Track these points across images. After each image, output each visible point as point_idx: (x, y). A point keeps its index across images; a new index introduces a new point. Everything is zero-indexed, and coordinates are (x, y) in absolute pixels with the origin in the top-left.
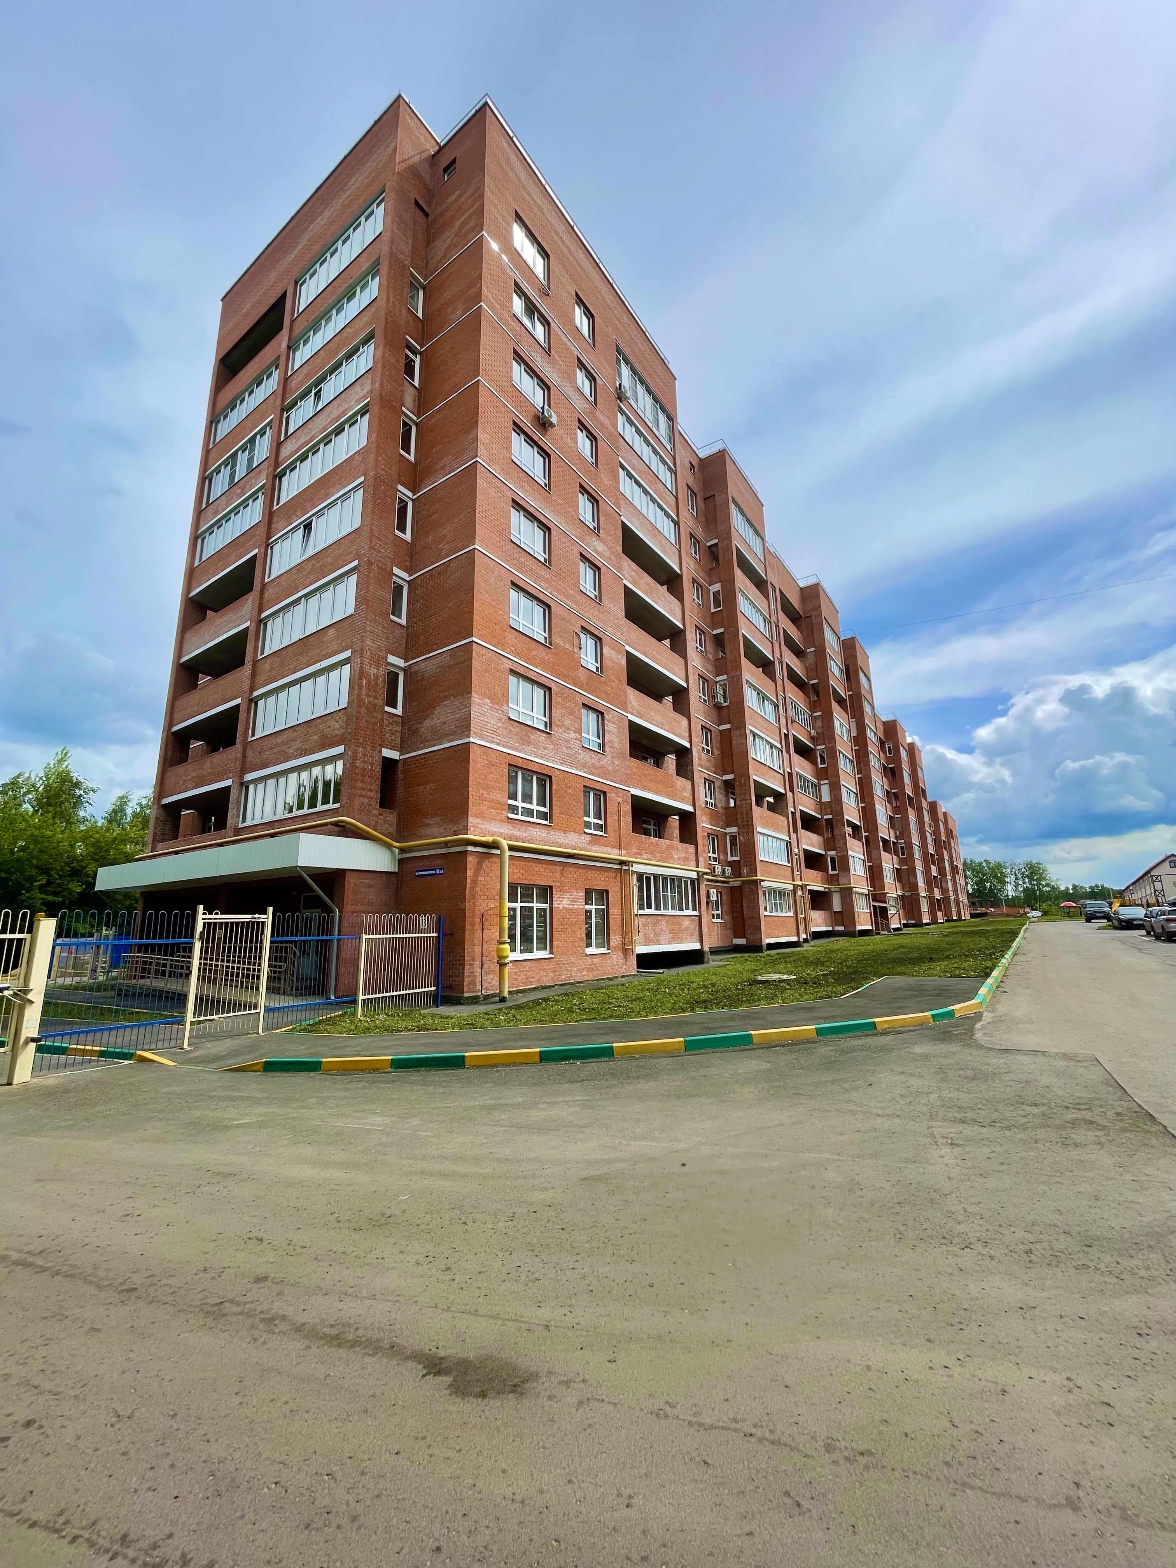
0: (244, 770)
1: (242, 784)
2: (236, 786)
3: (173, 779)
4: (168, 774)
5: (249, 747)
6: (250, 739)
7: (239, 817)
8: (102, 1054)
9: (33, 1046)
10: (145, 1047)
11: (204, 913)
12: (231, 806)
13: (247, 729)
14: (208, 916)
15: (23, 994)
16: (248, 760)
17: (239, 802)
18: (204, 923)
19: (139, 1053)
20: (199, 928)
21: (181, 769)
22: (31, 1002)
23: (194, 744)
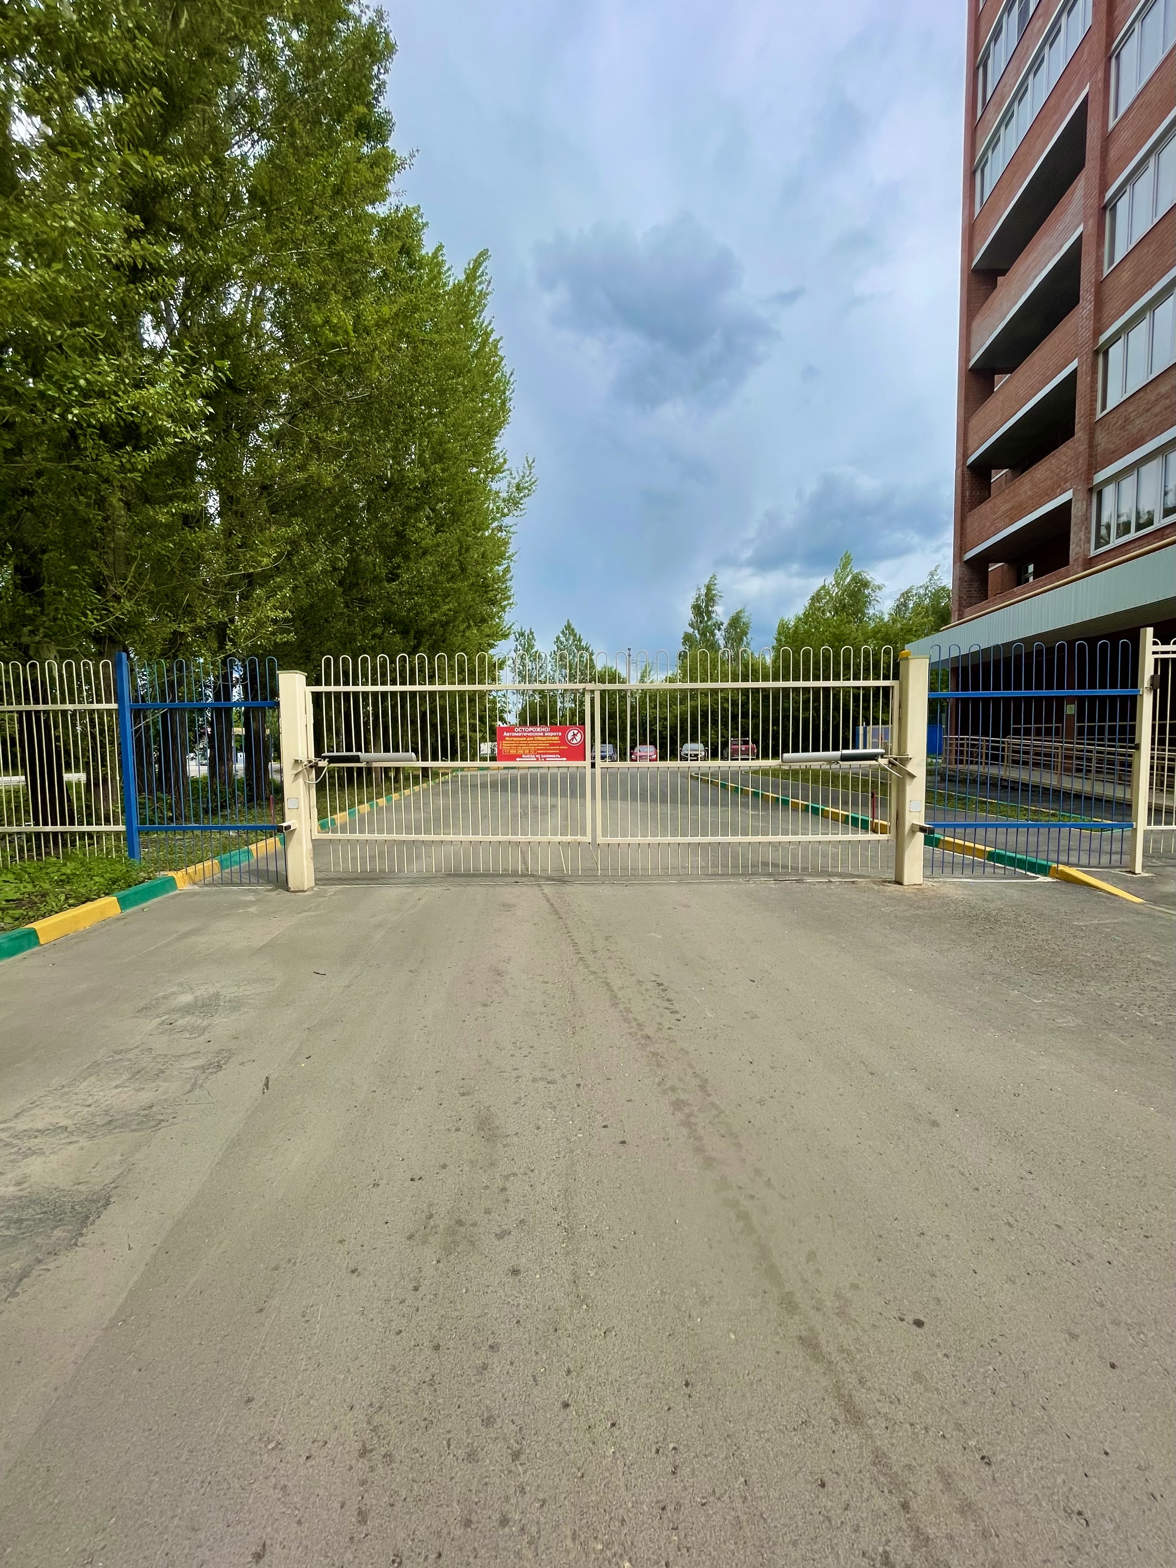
0: (1093, 467)
1: (1090, 490)
2: (1082, 495)
3: (976, 524)
4: (969, 521)
5: (1098, 431)
6: (1099, 415)
7: (1089, 542)
8: (991, 856)
9: (920, 836)
10: (1073, 860)
11: (1155, 643)
12: (1073, 529)
13: (1094, 400)
14: (1161, 648)
15: (900, 762)
16: (1100, 449)
17: (1087, 519)
18: (1156, 660)
19: (1061, 867)
20: (1148, 669)
21: (986, 508)
22: (913, 776)
23: (997, 475)
